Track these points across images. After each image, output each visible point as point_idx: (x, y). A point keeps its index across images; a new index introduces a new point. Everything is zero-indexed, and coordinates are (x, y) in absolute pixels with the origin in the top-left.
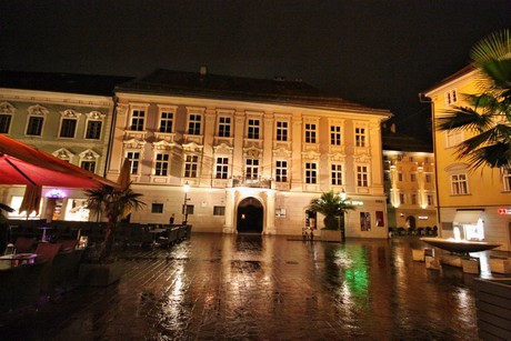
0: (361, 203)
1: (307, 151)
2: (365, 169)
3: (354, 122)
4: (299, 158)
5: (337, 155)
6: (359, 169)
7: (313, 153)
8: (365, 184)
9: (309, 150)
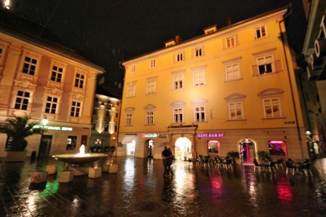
0: (70, 129)
1: (21, 79)
2: (79, 105)
3: (76, 69)
4: (11, 84)
5: (54, 90)
6: (74, 104)
7: (28, 83)
8: (77, 115)
9: (24, 80)
